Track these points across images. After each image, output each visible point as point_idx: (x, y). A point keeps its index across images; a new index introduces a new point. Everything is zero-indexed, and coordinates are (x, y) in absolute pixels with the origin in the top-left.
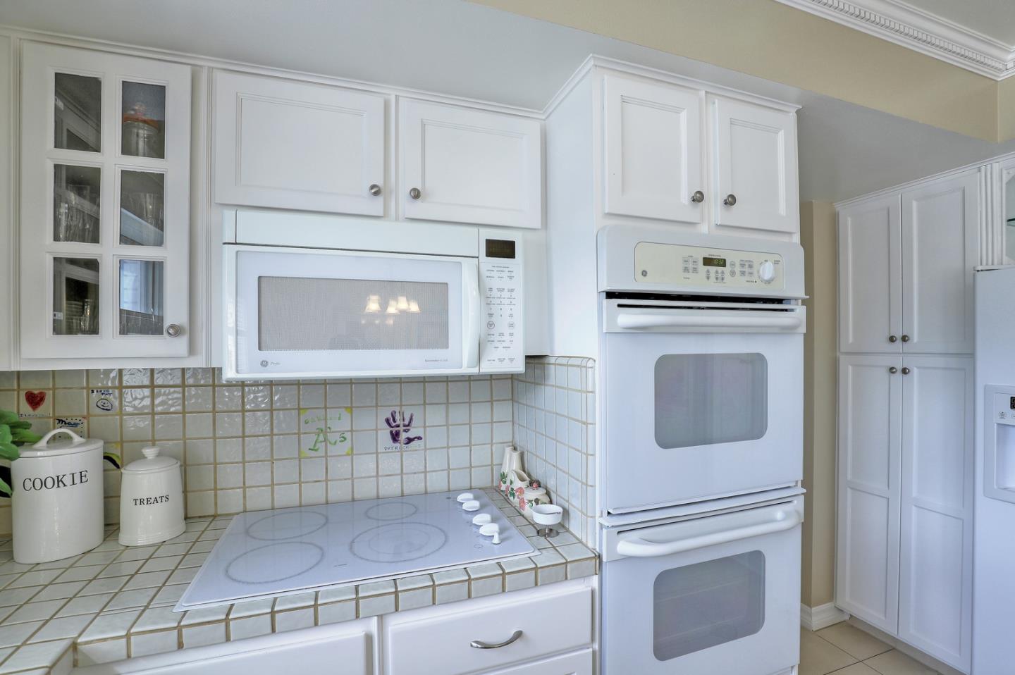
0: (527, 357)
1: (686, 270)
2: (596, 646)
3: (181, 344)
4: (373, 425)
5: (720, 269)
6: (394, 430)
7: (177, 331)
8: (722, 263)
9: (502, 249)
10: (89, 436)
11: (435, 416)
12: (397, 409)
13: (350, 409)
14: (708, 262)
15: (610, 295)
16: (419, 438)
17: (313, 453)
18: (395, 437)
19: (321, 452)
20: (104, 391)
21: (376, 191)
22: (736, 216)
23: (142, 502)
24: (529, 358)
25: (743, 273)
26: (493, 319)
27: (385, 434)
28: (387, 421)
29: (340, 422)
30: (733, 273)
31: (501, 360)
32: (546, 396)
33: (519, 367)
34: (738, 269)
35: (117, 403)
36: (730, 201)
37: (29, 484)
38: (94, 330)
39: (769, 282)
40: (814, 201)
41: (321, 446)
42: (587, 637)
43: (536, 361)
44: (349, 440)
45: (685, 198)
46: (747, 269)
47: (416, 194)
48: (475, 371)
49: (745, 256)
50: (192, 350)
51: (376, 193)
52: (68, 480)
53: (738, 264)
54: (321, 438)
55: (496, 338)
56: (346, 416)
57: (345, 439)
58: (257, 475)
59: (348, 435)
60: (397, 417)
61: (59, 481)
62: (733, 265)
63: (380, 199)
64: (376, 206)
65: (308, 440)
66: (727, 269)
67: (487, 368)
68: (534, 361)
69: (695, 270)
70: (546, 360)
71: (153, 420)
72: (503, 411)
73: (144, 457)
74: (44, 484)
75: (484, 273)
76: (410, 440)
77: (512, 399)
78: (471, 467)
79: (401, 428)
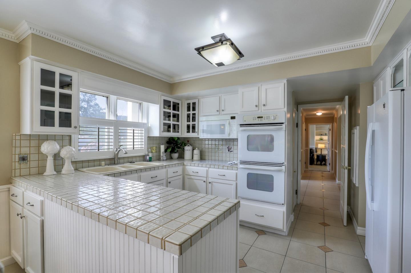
1: (254, 119)
2: (237, 182)
4: (225, 148)
5: (261, 119)
8: (262, 117)
9: (233, 118)
11: (235, 147)
12: (229, 145)
14: (258, 117)
15: (240, 125)
16: (233, 151)
18: (229, 151)
21: (217, 111)
22: (265, 108)
23: (196, 154)
25: (267, 119)
26: (232, 129)
27: (227, 150)
29: (220, 147)
31: (233, 136)
33: (236, 137)
34: (266, 118)
36: (264, 105)
37: (186, 150)
38: (190, 132)
41: (218, 151)
45: (254, 106)
46: (268, 118)
47: (223, 111)
48: (229, 138)
49: (267, 115)
55: (232, 132)
56: (222, 146)
57: (221, 150)
58: (210, 154)
60: (229, 147)
61: (188, 150)
62: (264, 117)
63: (219, 112)
64: (218, 113)
65: (216, 150)
66: (263, 119)
67: (231, 137)
69: (256, 119)
73: (196, 149)
75: (230, 122)
76: (231, 151)
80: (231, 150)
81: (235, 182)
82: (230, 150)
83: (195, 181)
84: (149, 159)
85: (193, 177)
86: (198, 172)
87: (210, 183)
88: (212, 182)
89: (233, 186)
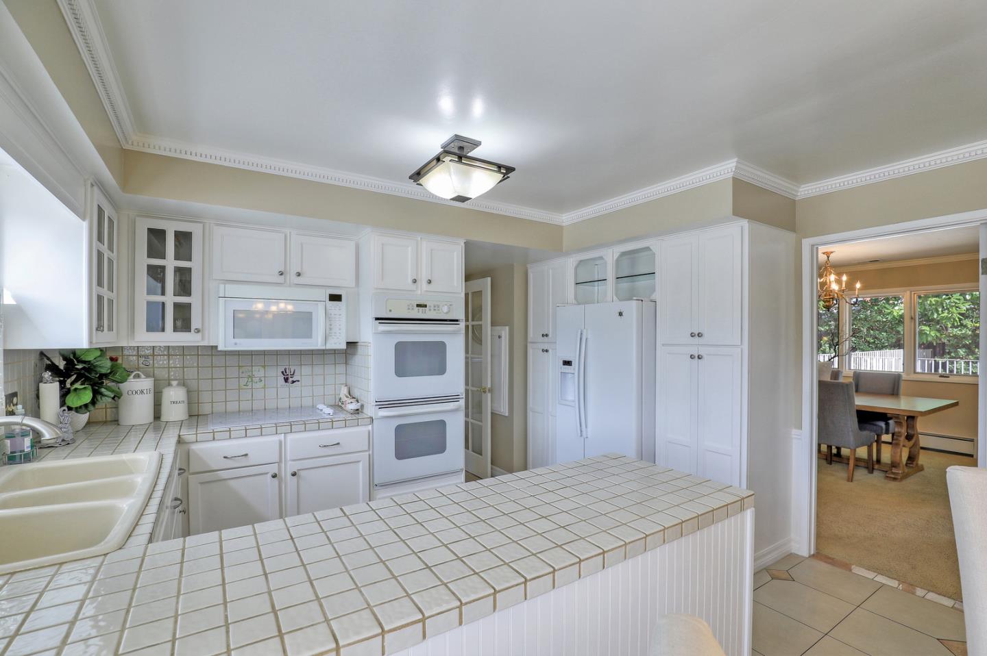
0: (347, 343)
1: (409, 309)
2: (371, 452)
3: (199, 336)
4: (275, 375)
5: (424, 308)
6: (286, 377)
7: (198, 331)
8: (425, 306)
9: (335, 298)
10: (147, 376)
11: (306, 370)
12: (287, 367)
13: (264, 367)
14: (418, 306)
15: (377, 319)
16: (298, 381)
17: (245, 387)
18: (286, 380)
19: (250, 387)
20: (146, 357)
21: (281, 274)
22: (432, 287)
23: (174, 402)
24: (348, 343)
25: (435, 310)
26: (332, 327)
27: (281, 378)
28: (282, 372)
29: (259, 372)
30: (430, 310)
31: (335, 343)
32: (357, 360)
33: (344, 346)
34: (432, 308)
35: (151, 362)
36: (430, 282)
37: (130, 393)
38: (163, 330)
39: (447, 313)
40: (515, 264)
41: (250, 384)
42: (366, 448)
43: (352, 344)
44: (263, 382)
45: (410, 281)
46: (436, 308)
47: (299, 274)
48: (324, 348)
49: (436, 304)
50: (203, 339)
51: (282, 274)
52: (145, 391)
53: (433, 306)
54: (250, 380)
55: (333, 334)
56: (262, 370)
57: (261, 381)
58: (219, 396)
59: (263, 379)
60: (287, 371)
61: (142, 392)
62: (430, 306)
63: (283, 276)
64: (281, 279)
65: (243, 381)
66: (427, 309)
67: (329, 347)
68: (352, 345)
69: (413, 309)
70: (359, 344)
71: (169, 370)
72: (341, 368)
73: (172, 385)
74: (136, 392)
75: (328, 308)
76: (293, 382)
77: (346, 363)
78: (324, 395)
79: (290, 376)
80: (294, 379)
81: (368, 453)
82: (290, 380)
83: (232, 483)
84: (30, 449)
85: (224, 474)
86: (246, 455)
87: (294, 474)
88: (298, 470)
89: (361, 464)
